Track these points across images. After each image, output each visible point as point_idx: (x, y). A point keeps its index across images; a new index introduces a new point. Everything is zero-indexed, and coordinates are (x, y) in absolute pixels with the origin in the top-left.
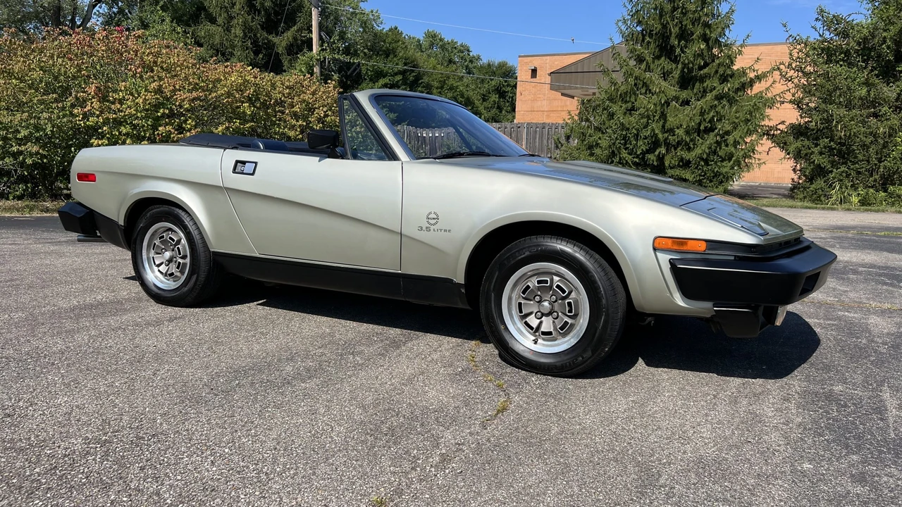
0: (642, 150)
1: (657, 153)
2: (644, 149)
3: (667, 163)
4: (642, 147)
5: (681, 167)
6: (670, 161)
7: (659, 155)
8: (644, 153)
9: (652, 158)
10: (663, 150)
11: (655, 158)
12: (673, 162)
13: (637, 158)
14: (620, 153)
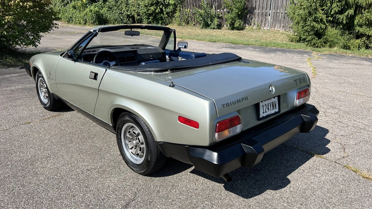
0: (335, 11)
1: (346, 14)
2: (337, 11)
3: (356, 22)
4: (335, 9)
5: (368, 25)
6: (359, 20)
7: (348, 16)
8: (336, 13)
9: (342, 18)
10: (351, 12)
11: (345, 18)
12: (361, 21)
13: (331, 17)
14: (316, 13)
